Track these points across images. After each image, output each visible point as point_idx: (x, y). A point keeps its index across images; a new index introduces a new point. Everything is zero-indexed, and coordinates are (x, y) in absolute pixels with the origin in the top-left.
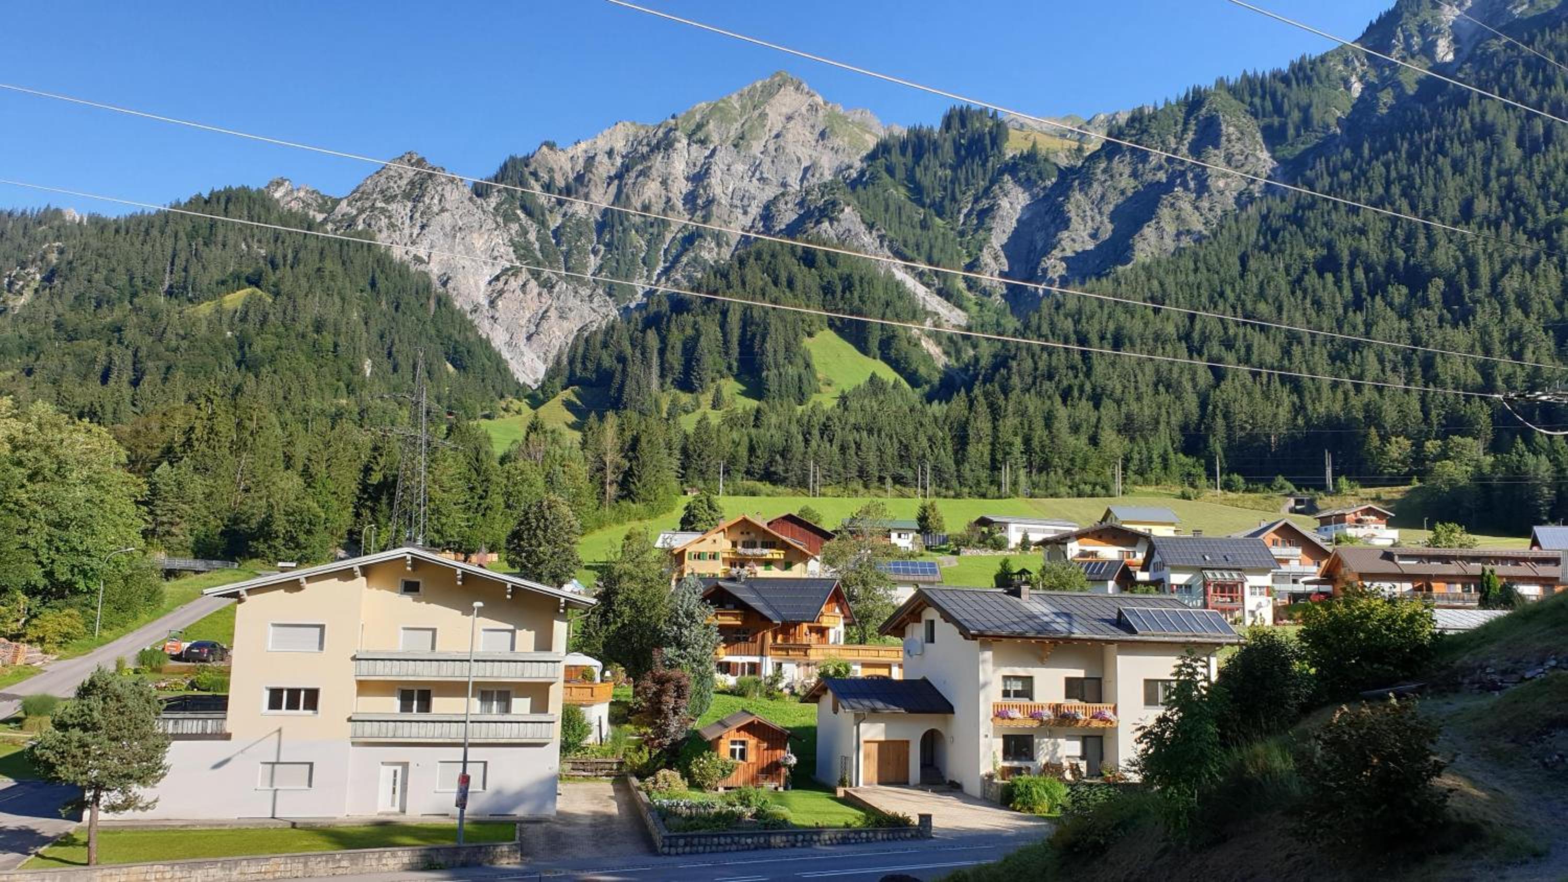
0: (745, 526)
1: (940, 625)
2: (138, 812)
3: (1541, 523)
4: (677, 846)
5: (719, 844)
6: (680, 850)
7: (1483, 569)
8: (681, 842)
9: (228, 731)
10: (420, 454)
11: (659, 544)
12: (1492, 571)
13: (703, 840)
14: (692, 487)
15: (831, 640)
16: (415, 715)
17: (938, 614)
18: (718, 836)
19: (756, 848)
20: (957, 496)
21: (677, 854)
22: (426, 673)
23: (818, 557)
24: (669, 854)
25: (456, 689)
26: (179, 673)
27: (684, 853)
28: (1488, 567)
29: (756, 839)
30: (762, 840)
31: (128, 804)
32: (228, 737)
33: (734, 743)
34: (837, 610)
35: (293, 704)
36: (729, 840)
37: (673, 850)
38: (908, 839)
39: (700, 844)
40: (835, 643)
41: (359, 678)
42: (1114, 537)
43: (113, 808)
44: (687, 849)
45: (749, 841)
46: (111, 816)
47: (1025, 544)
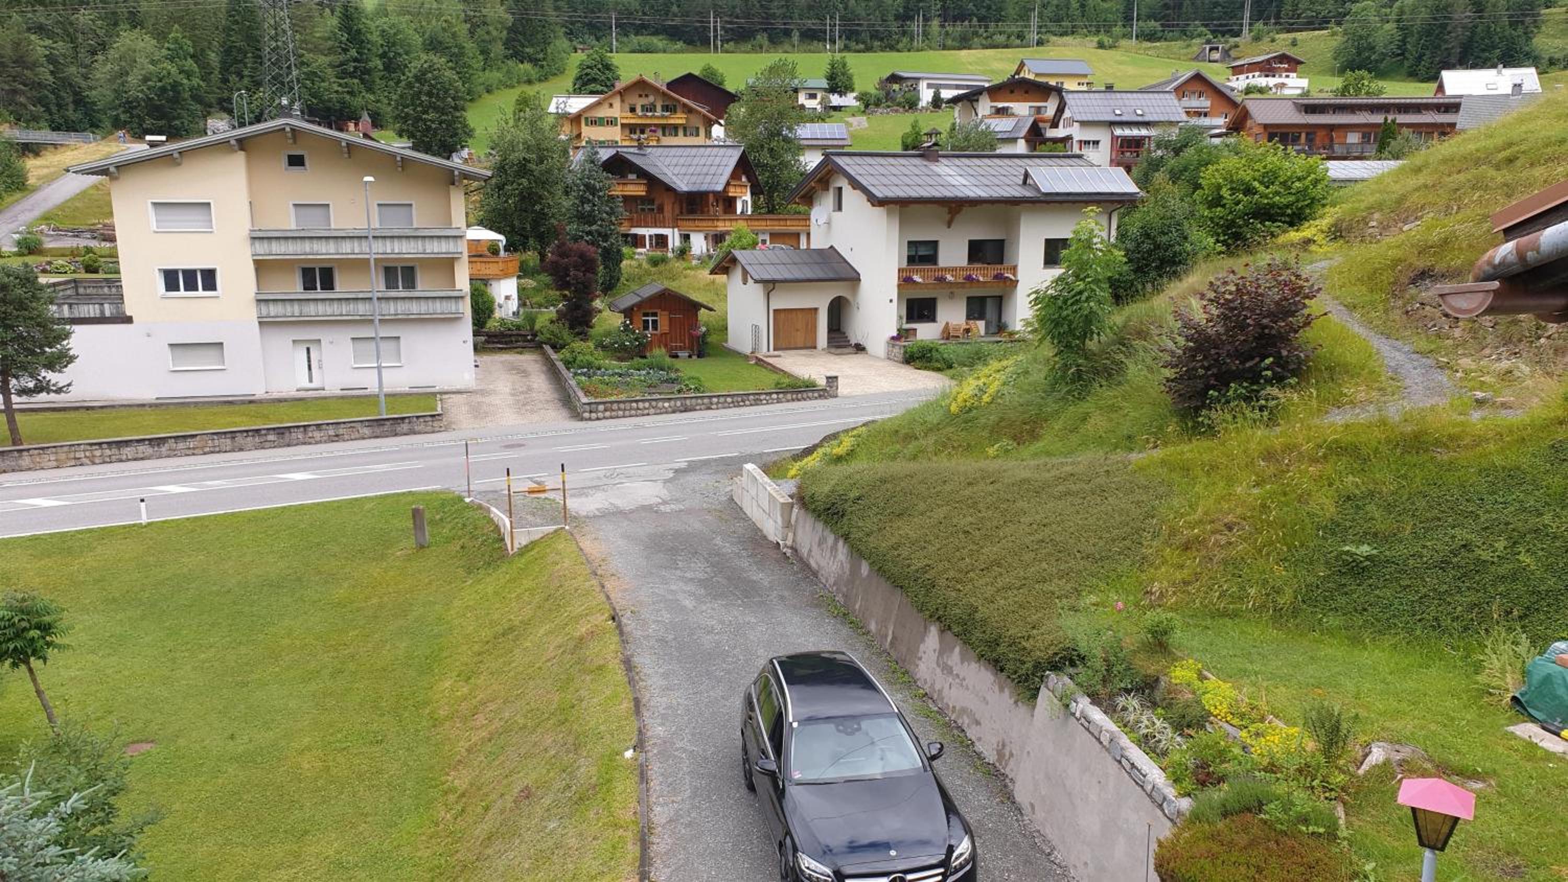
0: (641, 86)
1: (848, 192)
2: (52, 395)
3: (1450, 66)
4: (597, 411)
5: (638, 409)
6: (601, 415)
7: (1386, 119)
8: (601, 407)
9: (128, 314)
10: (282, 9)
11: (552, 109)
12: (1393, 121)
13: (622, 406)
14: (584, 43)
15: (739, 211)
16: (320, 294)
17: (846, 181)
18: (637, 401)
19: (674, 412)
20: (869, 49)
21: (598, 419)
22: (325, 251)
23: (722, 122)
24: (590, 419)
25: (358, 265)
26: (63, 255)
27: (605, 418)
28: (1390, 118)
29: (672, 403)
30: (679, 403)
31: (42, 387)
32: (129, 320)
33: (646, 315)
34: (744, 179)
35: (191, 285)
36: (647, 405)
37: (594, 415)
38: (816, 398)
39: (619, 409)
40: (742, 212)
41: (255, 258)
42: (1026, 92)
43: (23, 392)
44: (608, 414)
45: (666, 405)
46: (24, 399)
47: (937, 102)
